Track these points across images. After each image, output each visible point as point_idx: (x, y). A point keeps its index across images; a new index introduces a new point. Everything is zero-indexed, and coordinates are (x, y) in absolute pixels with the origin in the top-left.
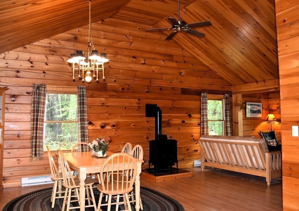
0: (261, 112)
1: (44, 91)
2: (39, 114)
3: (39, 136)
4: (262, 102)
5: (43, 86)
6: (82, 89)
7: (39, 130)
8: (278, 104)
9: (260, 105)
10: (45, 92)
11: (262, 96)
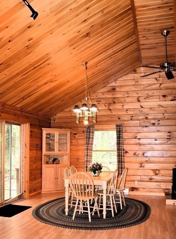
1: (93, 129)
2: (89, 145)
3: (89, 161)
5: (92, 126)
6: (119, 126)
7: (89, 156)
10: (94, 131)
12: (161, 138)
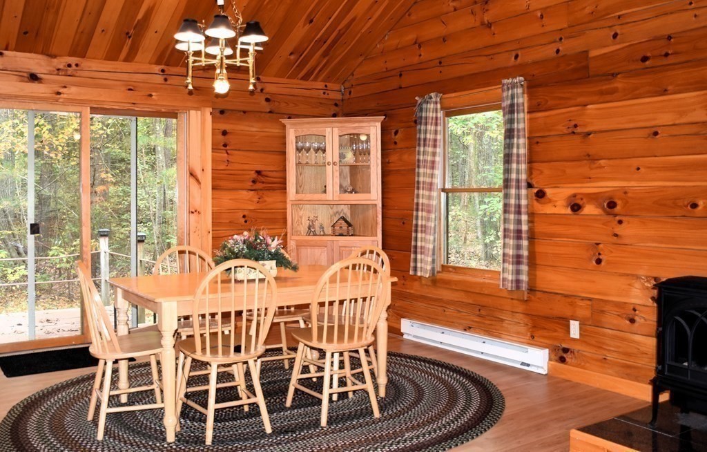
12: (677, 122)
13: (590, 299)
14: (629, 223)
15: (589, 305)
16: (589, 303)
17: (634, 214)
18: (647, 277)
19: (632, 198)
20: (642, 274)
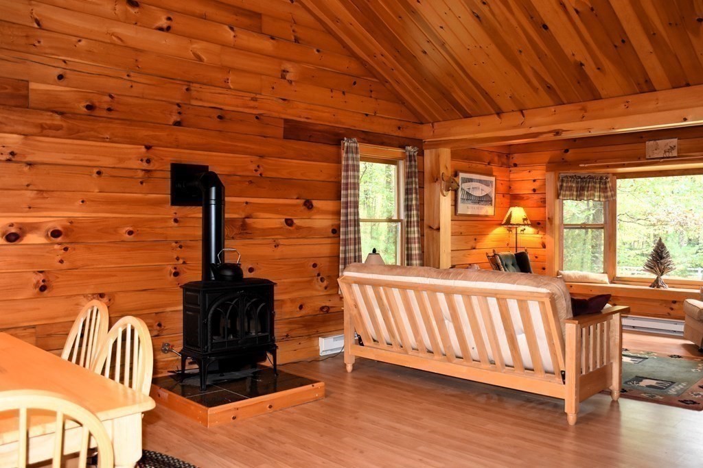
0: (491, 201)
4: (494, 174)
8: (534, 181)
9: (491, 182)
11: (496, 159)
12: (116, 166)
13: (34, 327)
14: (74, 249)
15: (33, 333)
16: (33, 330)
17: (80, 241)
18: (93, 294)
19: (76, 227)
20: (88, 293)
